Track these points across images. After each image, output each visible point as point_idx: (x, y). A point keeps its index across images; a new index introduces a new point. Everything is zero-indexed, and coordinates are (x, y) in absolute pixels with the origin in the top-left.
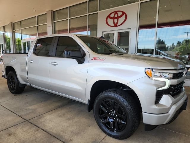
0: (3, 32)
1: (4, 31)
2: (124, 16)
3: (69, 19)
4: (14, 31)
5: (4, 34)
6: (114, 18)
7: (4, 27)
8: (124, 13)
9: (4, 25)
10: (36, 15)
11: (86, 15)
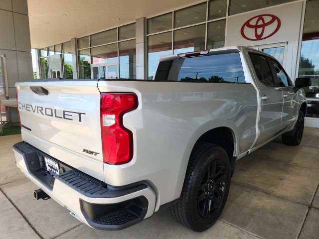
0: (60, 53)
1: (63, 51)
2: (276, 22)
3: (174, 31)
4: (79, 51)
5: (62, 56)
6: (256, 27)
7: (62, 45)
8: (274, 18)
9: (61, 42)
10: (117, 26)
11: (205, 24)
